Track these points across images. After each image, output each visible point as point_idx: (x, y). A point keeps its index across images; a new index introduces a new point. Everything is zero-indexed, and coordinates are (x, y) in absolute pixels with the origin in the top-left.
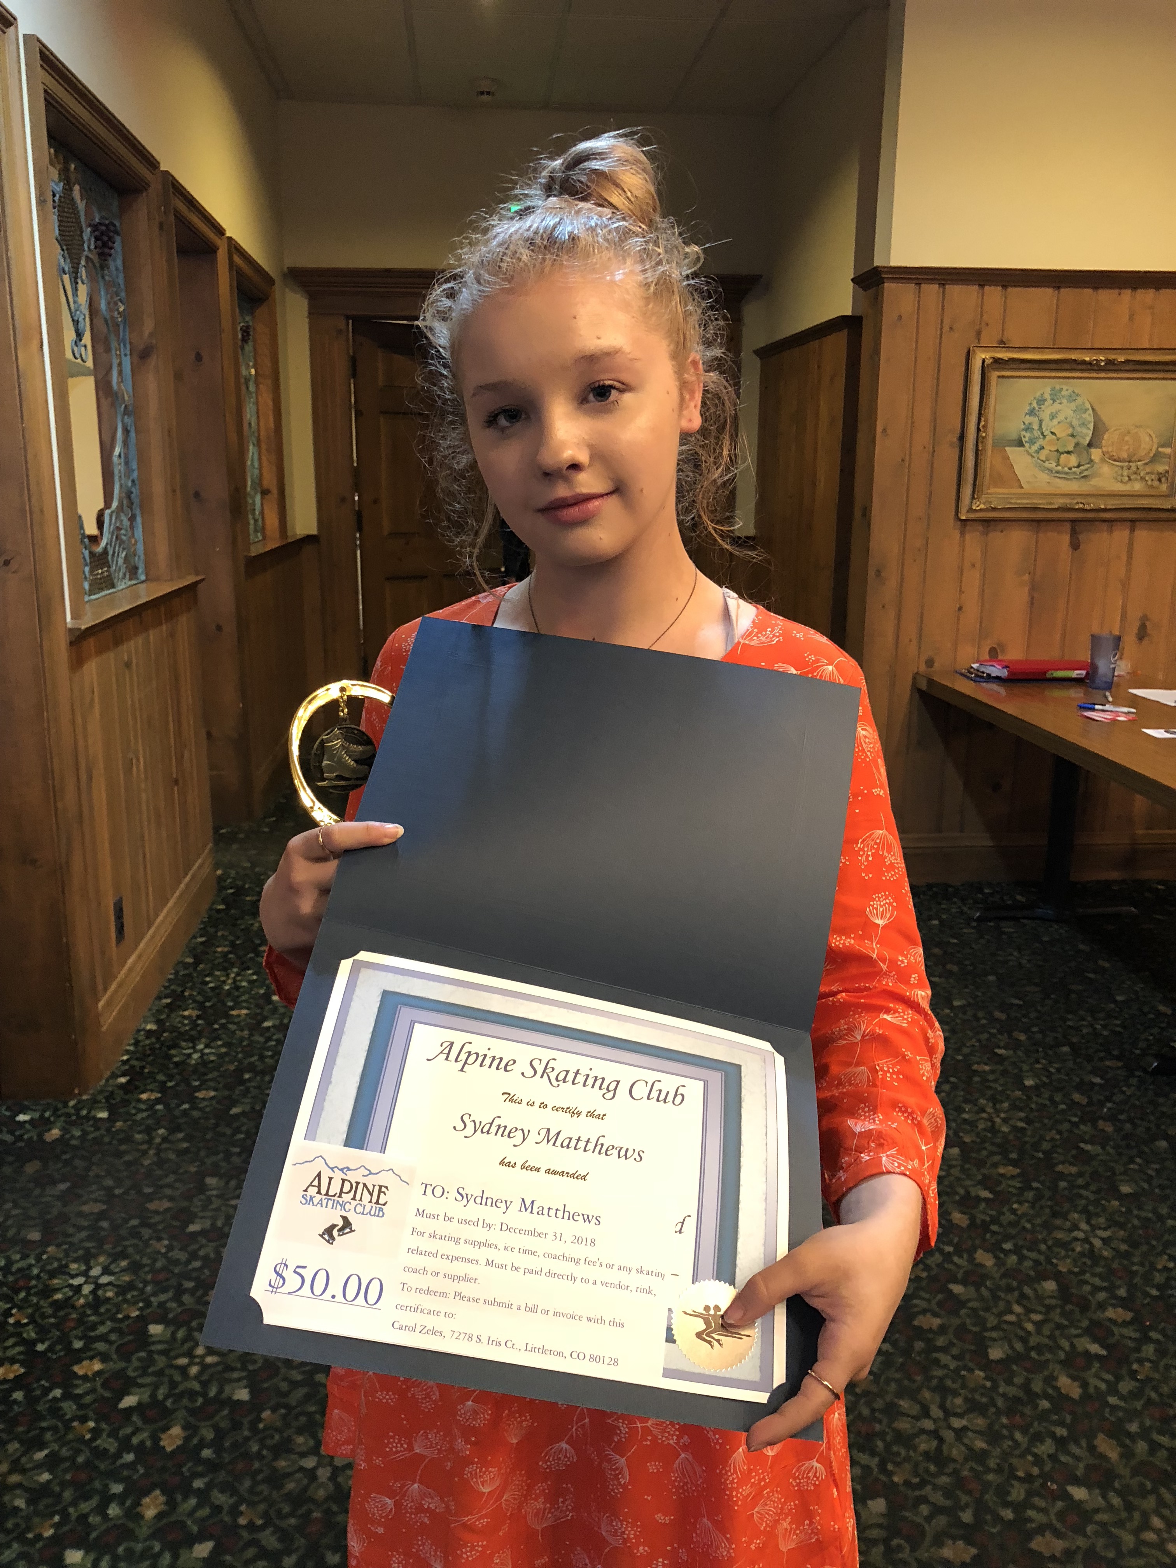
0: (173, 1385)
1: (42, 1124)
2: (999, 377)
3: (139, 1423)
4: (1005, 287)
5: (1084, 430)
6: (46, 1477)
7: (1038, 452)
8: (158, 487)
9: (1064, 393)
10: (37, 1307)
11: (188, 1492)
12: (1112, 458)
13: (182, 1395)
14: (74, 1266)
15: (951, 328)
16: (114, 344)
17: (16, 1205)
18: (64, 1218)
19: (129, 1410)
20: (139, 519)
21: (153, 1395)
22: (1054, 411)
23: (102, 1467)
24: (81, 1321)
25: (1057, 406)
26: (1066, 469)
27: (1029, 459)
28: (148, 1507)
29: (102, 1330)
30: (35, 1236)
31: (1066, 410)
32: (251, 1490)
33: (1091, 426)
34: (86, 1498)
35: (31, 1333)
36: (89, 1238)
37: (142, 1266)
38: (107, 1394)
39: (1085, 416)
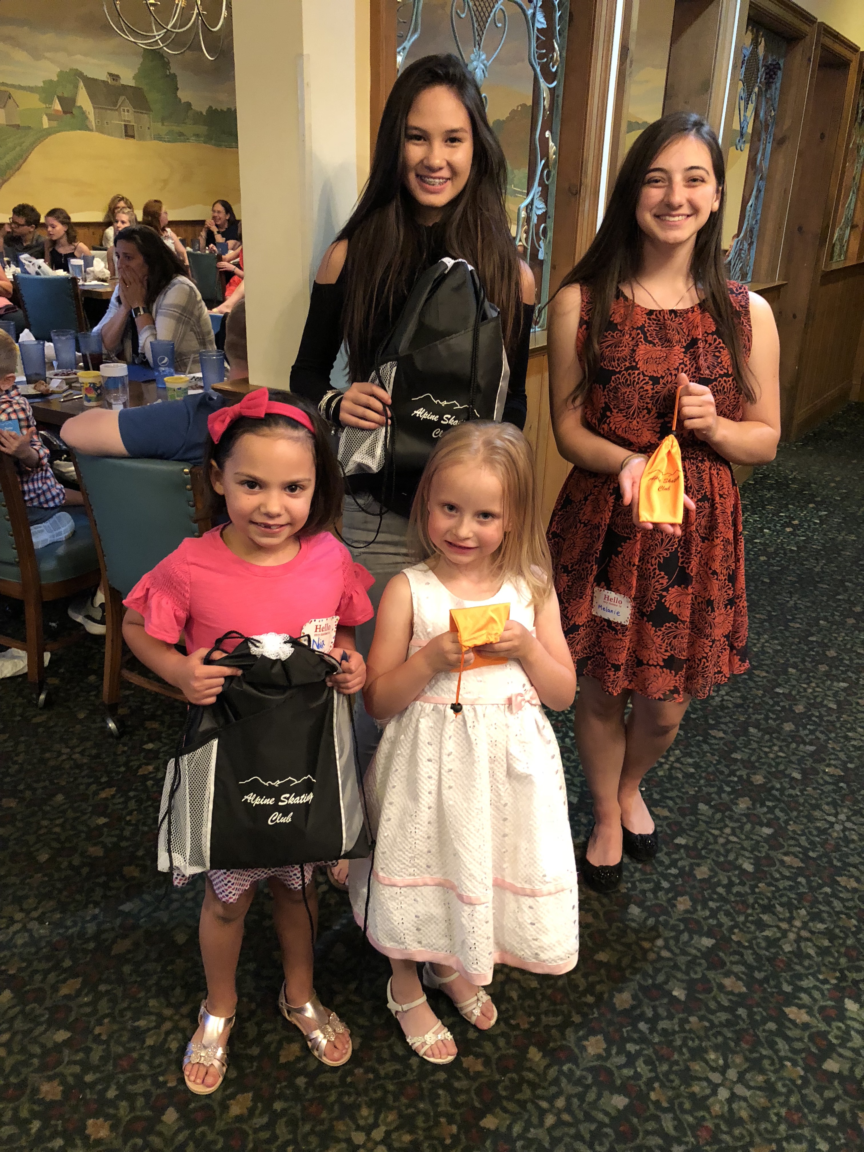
8: (770, 226)
16: (763, 136)
20: (755, 244)
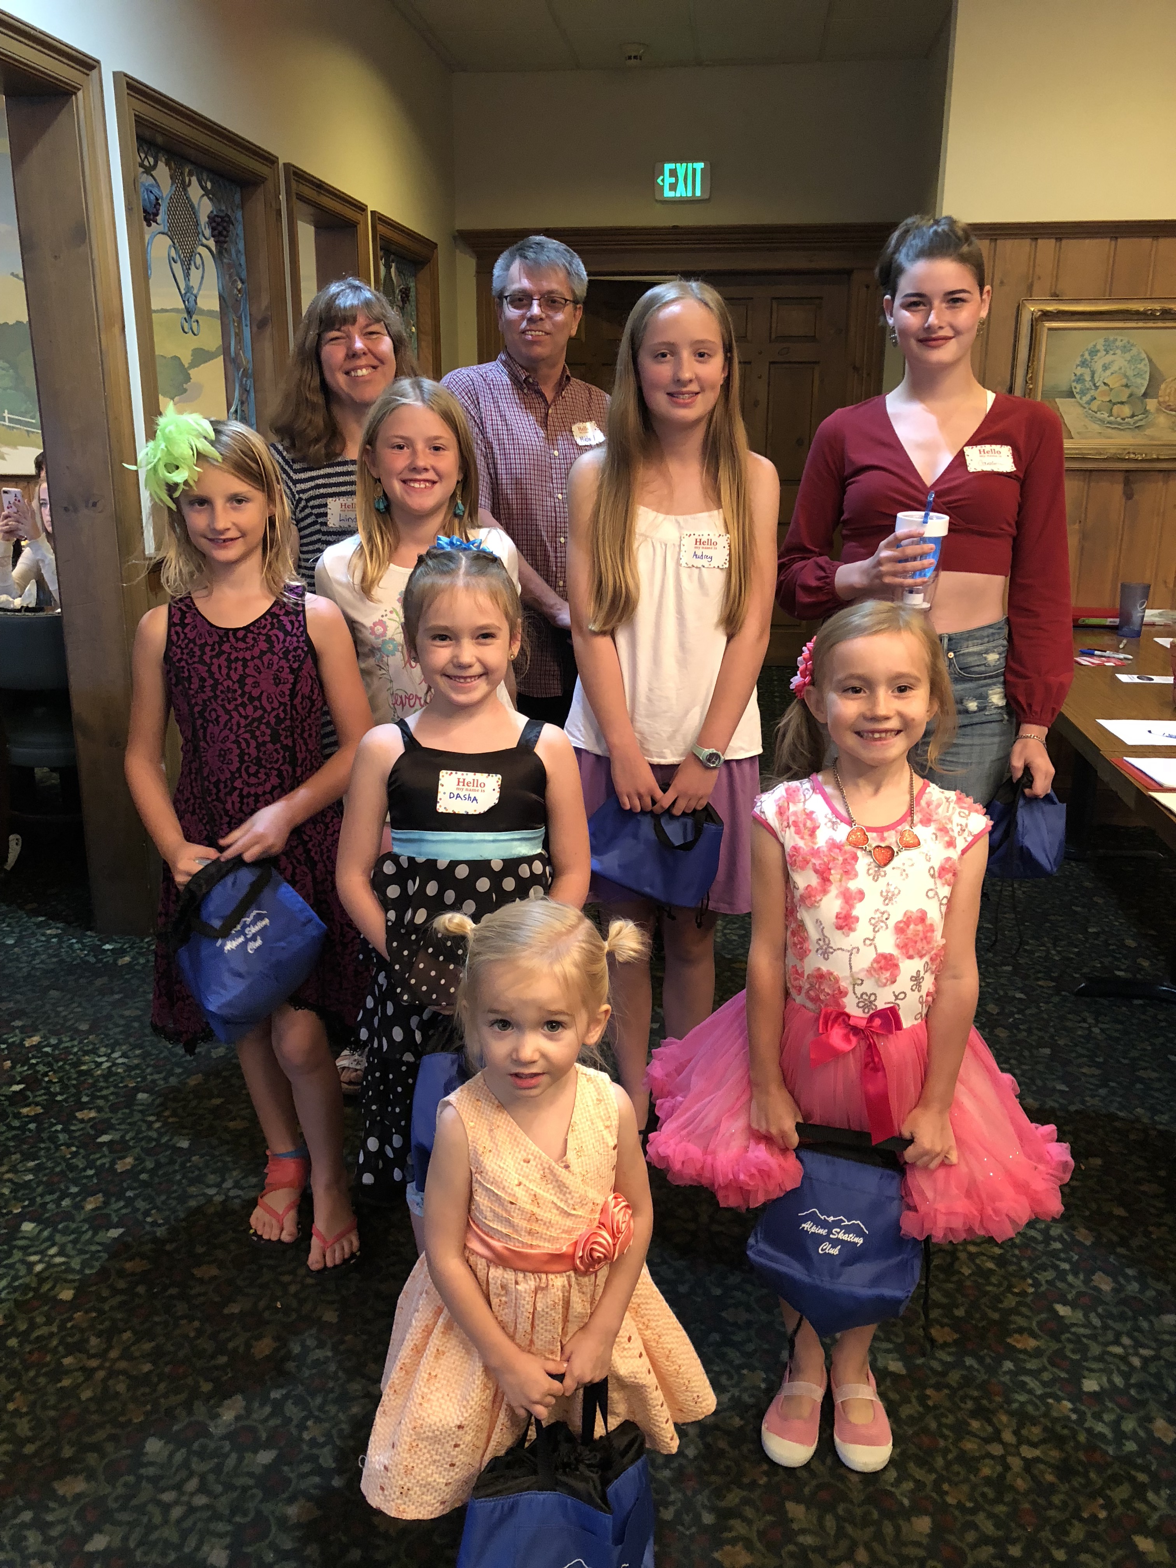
0: (139, 1132)
1: (119, 953)
2: (1050, 329)
3: (107, 1153)
4: (1059, 239)
5: (1139, 381)
6: (30, 1177)
7: (1088, 403)
9: (1118, 343)
10: (68, 1072)
11: (120, 1196)
12: (1169, 407)
13: (142, 1139)
14: (103, 1050)
15: (1002, 283)
16: (232, 317)
17: (80, 1005)
18: (109, 1017)
19: (103, 1144)
21: (123, 1137)
22: (1107, 362)
23: (70, 1176)
24: (93, 1085)
25: (1109, 358)
26: (1119, 419)
27: (1080, 410)
28: (90, 1203)
29: (105, 1092)
30: (84, 1027)
31: (1119, 361)
32: (163, 1203)
33: (1147, 377)
34: (51, 1193)
35: (56, 1088)
36: (121, 1032)
37: (151, 1055)
38: (92, 1132)
39: (1141, 366)
